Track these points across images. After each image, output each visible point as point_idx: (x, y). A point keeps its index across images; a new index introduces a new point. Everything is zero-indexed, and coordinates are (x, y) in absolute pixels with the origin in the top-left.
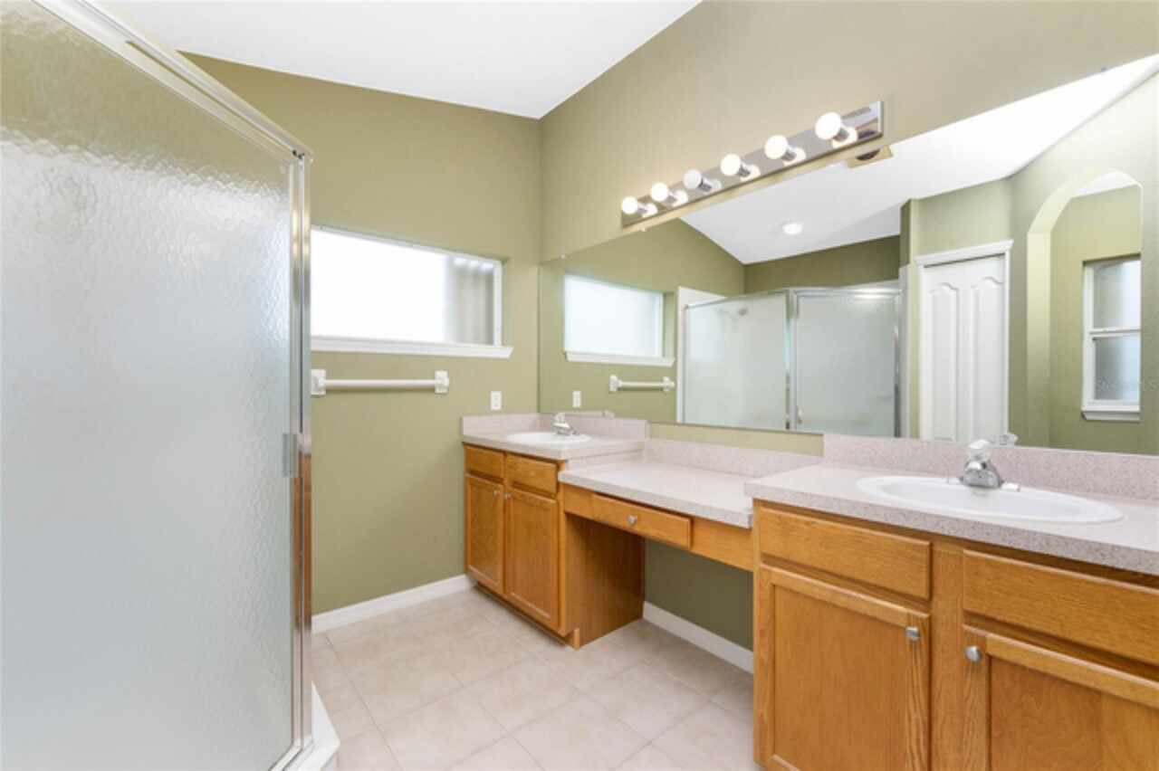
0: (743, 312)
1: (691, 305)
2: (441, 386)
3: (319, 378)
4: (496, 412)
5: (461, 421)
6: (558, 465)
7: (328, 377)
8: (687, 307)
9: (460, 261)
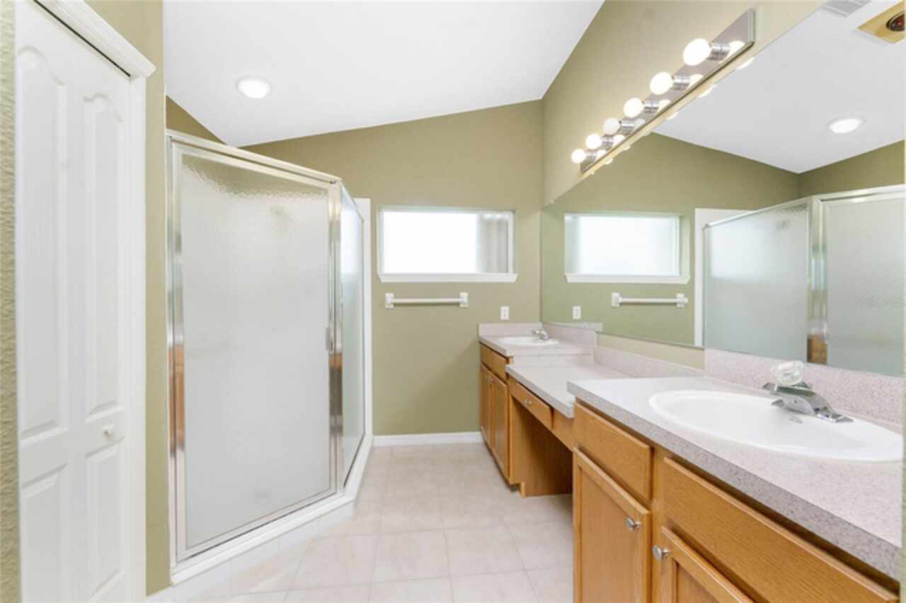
0: (784, 225)
1: (711, 224)
2: (464, 303)
3: (390, 298)
4: (505, 321)
5: (478, 326)
6: (507, 360)
7: (395, 297)
8: (707, 226)
9: (488, 216)
